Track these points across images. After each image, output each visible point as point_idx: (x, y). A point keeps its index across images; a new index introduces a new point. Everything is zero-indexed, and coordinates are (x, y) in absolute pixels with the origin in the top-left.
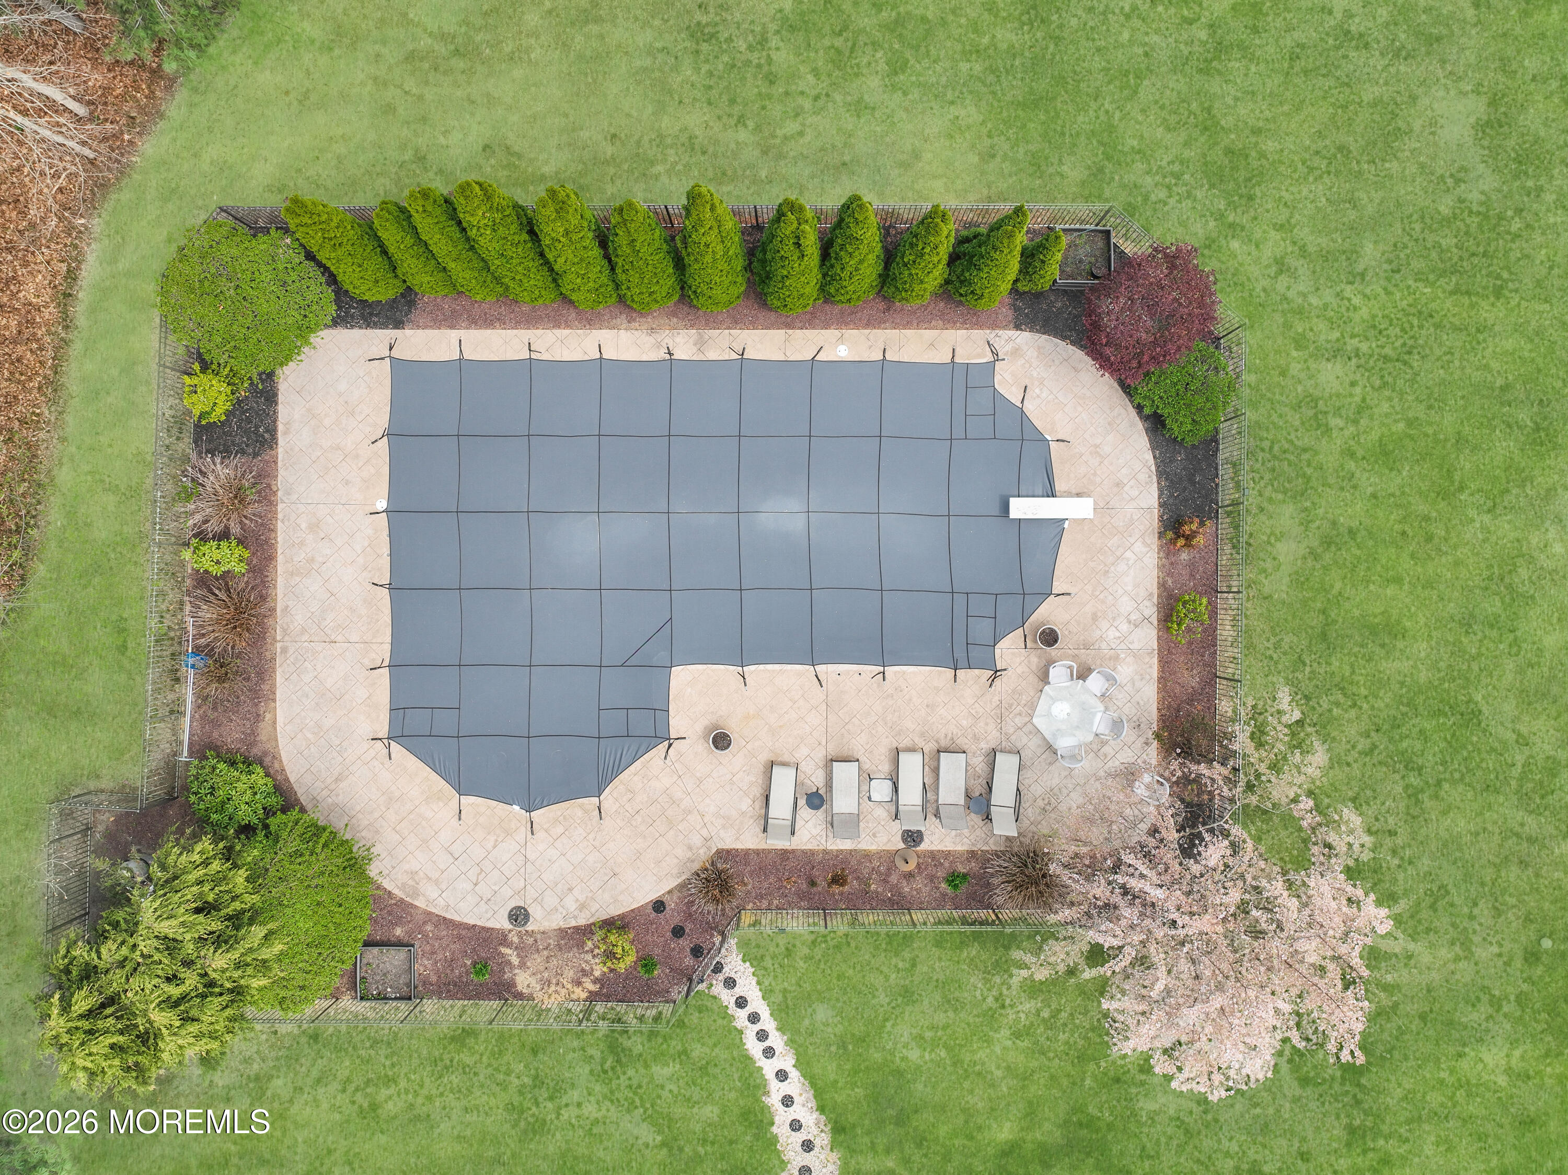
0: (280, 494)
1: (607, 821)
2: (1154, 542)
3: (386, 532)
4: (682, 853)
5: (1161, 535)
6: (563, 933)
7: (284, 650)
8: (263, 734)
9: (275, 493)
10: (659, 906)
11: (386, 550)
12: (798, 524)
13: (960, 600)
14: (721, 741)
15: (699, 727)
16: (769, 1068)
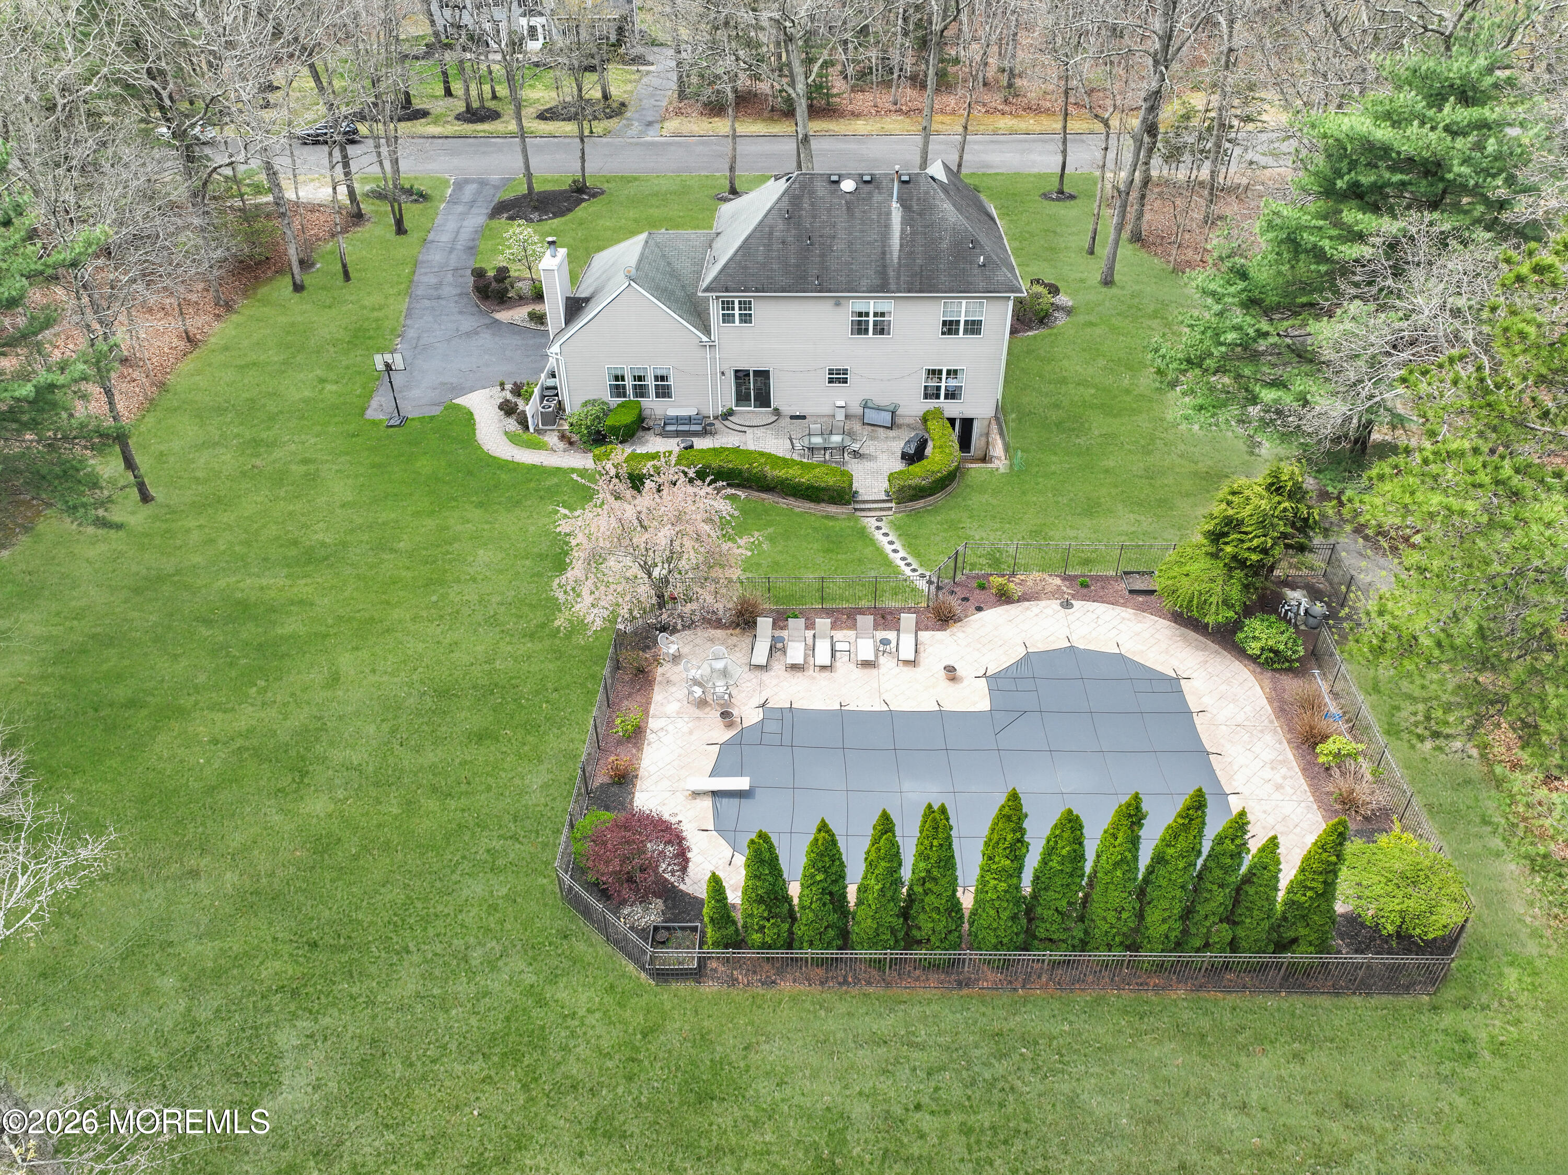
0: (1315, 807)
1: (1020, 642)
2: (641, 773)
3: (1222, 783)
4: (969, 630)
5: (636, 776)
6: (1037, 599)
7: (1271, 722)
8: (1267, 683)
9: (1319, 807)
10: (979, 609)
11: (1218, 773)
12: (907, 786)
13: (787, 740)
14: (950, 670)
15: (966, 683)
16: (902, 553)
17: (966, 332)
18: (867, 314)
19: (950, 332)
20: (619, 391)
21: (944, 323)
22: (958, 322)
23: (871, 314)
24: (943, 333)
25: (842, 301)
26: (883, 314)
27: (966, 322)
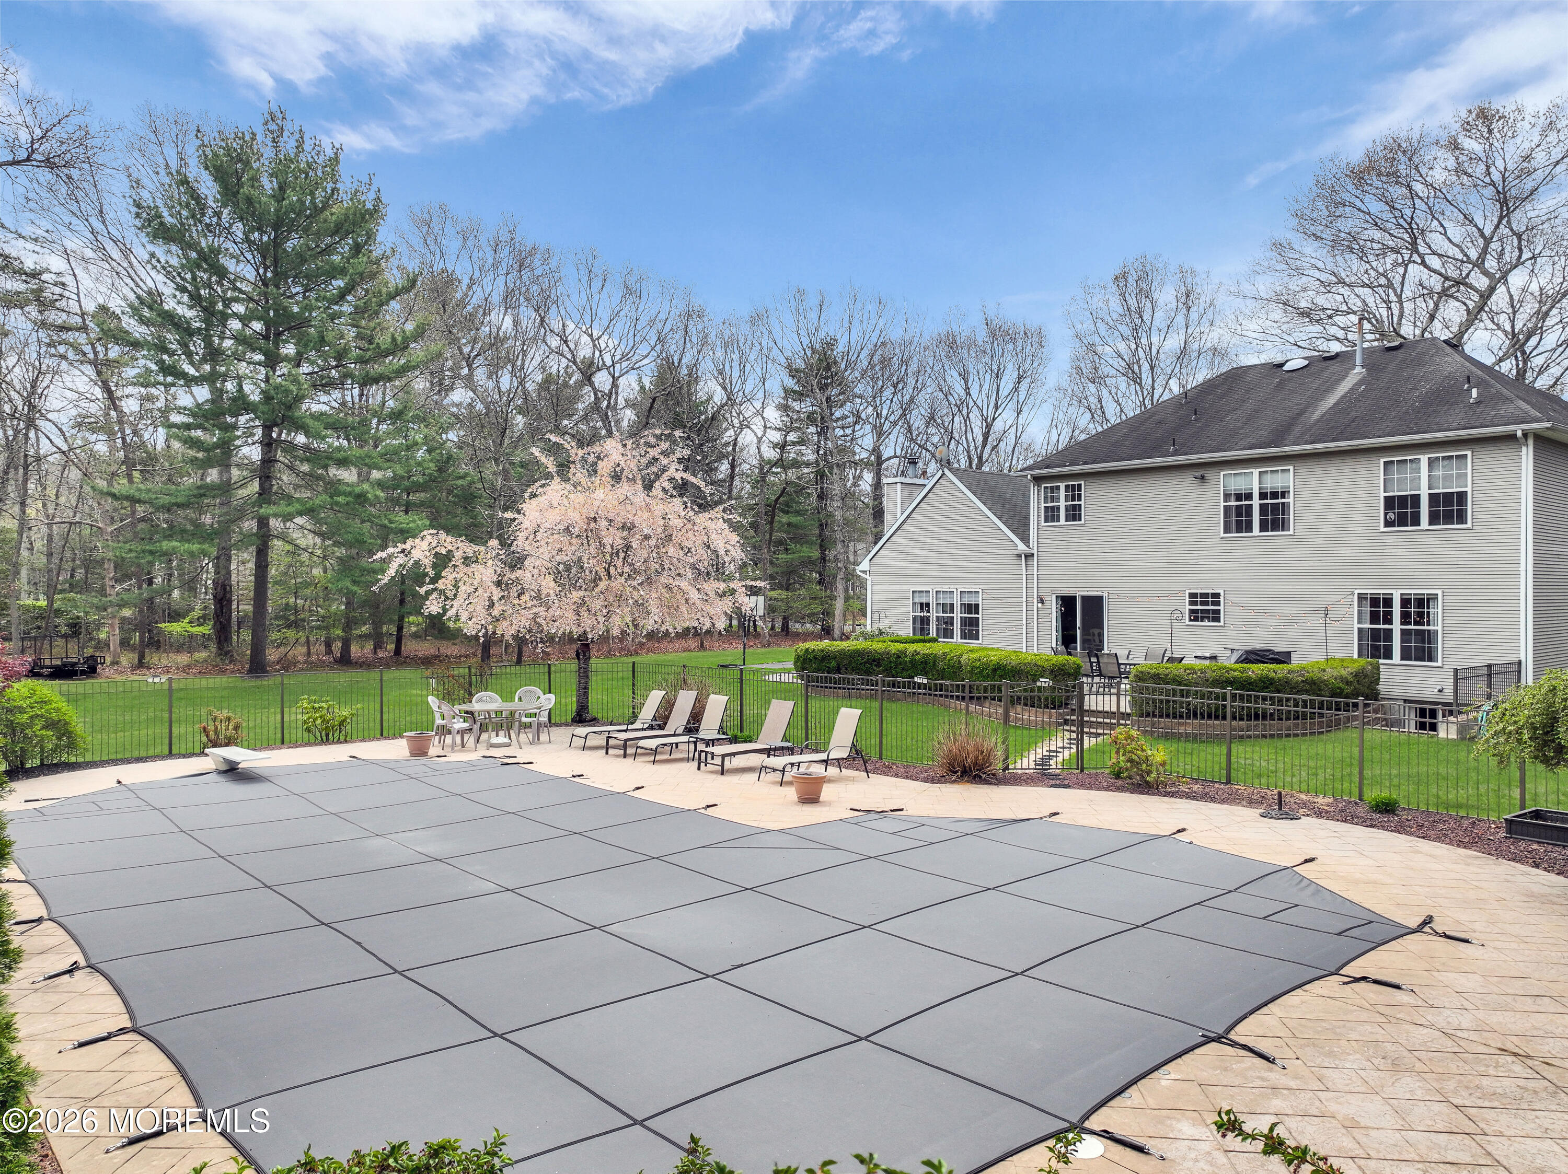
17: (1434, 519)
18: (1249, 496)
19: (1402, 521)
20: (922, 624)
21: (1389, 502)
22: (1416, 499)
23: (1256, 495)
24: (1388, 524)
25: (1209, 474)
26: (1275, 495)
27: (1433, 498)
